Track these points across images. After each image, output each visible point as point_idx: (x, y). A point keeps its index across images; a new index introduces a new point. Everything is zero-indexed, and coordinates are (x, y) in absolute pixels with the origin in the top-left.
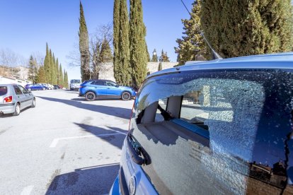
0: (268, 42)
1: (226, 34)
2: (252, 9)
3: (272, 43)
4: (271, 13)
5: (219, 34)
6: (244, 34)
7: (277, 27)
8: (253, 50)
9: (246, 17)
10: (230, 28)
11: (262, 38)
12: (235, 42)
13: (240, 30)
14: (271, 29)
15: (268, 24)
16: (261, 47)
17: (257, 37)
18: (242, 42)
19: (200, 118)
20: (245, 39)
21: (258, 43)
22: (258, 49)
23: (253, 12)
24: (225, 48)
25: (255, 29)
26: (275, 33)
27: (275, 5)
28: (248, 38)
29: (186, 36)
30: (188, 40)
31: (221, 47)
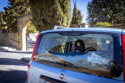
0: (63, 18)
1: (45, 11)
2: (57, 2)
3: (65, 19)
4: (64, 5)
5: (41, 11)
6: (53, 13)
7: (66, 12)
8: (57, 22)
9: (54, 5)
10: (47, 9)
11: (61, 16)
12: (49, 16)
13: (52, 11)
14: (64, 13)
15: (63, 10)
16: (61, 20)
17: (59, 15)
18: (52, 17)
19: (27, 58)
20: (54, 15)
21: (59, 18)
22: (59, 21)
23: (57, 3)
24: (44, 19)
25: (58, 11)
26: (66, 14)
27: (65, 2)
28: (55, 15)
29: (10, 6)
30: (12, 9)
31: (42, 17)
